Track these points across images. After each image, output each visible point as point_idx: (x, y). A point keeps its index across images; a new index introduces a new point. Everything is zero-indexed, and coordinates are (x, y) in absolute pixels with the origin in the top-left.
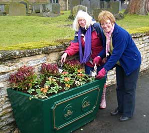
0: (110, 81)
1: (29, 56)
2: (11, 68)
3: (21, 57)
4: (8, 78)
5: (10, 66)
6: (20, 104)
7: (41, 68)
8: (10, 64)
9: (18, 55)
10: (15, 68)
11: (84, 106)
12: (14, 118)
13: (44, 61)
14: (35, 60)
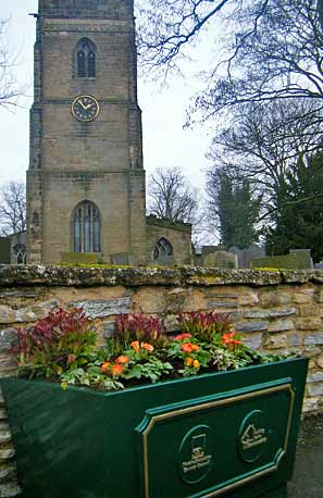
0: (314, 400)
1: (76, 286)
2: (19, 315)
3: (54, 286)
4: (8, 345)
5: (15, 308)
6: (43, 439)
7: (112, 327)
8: (18, 302)
9: (41, 276)
10: (32, 315)
11: (248, 444)
12: (20, 484)
13: (124, 311)
14: (94, 302)
